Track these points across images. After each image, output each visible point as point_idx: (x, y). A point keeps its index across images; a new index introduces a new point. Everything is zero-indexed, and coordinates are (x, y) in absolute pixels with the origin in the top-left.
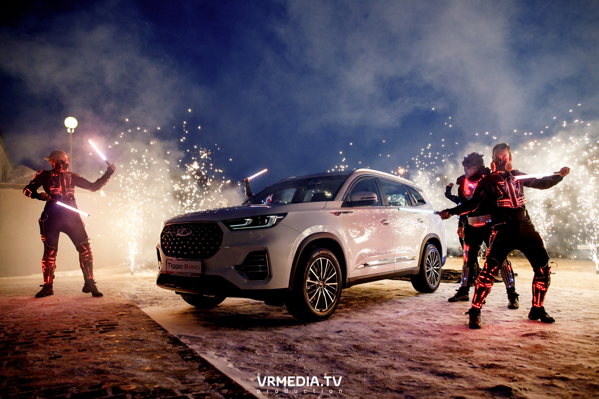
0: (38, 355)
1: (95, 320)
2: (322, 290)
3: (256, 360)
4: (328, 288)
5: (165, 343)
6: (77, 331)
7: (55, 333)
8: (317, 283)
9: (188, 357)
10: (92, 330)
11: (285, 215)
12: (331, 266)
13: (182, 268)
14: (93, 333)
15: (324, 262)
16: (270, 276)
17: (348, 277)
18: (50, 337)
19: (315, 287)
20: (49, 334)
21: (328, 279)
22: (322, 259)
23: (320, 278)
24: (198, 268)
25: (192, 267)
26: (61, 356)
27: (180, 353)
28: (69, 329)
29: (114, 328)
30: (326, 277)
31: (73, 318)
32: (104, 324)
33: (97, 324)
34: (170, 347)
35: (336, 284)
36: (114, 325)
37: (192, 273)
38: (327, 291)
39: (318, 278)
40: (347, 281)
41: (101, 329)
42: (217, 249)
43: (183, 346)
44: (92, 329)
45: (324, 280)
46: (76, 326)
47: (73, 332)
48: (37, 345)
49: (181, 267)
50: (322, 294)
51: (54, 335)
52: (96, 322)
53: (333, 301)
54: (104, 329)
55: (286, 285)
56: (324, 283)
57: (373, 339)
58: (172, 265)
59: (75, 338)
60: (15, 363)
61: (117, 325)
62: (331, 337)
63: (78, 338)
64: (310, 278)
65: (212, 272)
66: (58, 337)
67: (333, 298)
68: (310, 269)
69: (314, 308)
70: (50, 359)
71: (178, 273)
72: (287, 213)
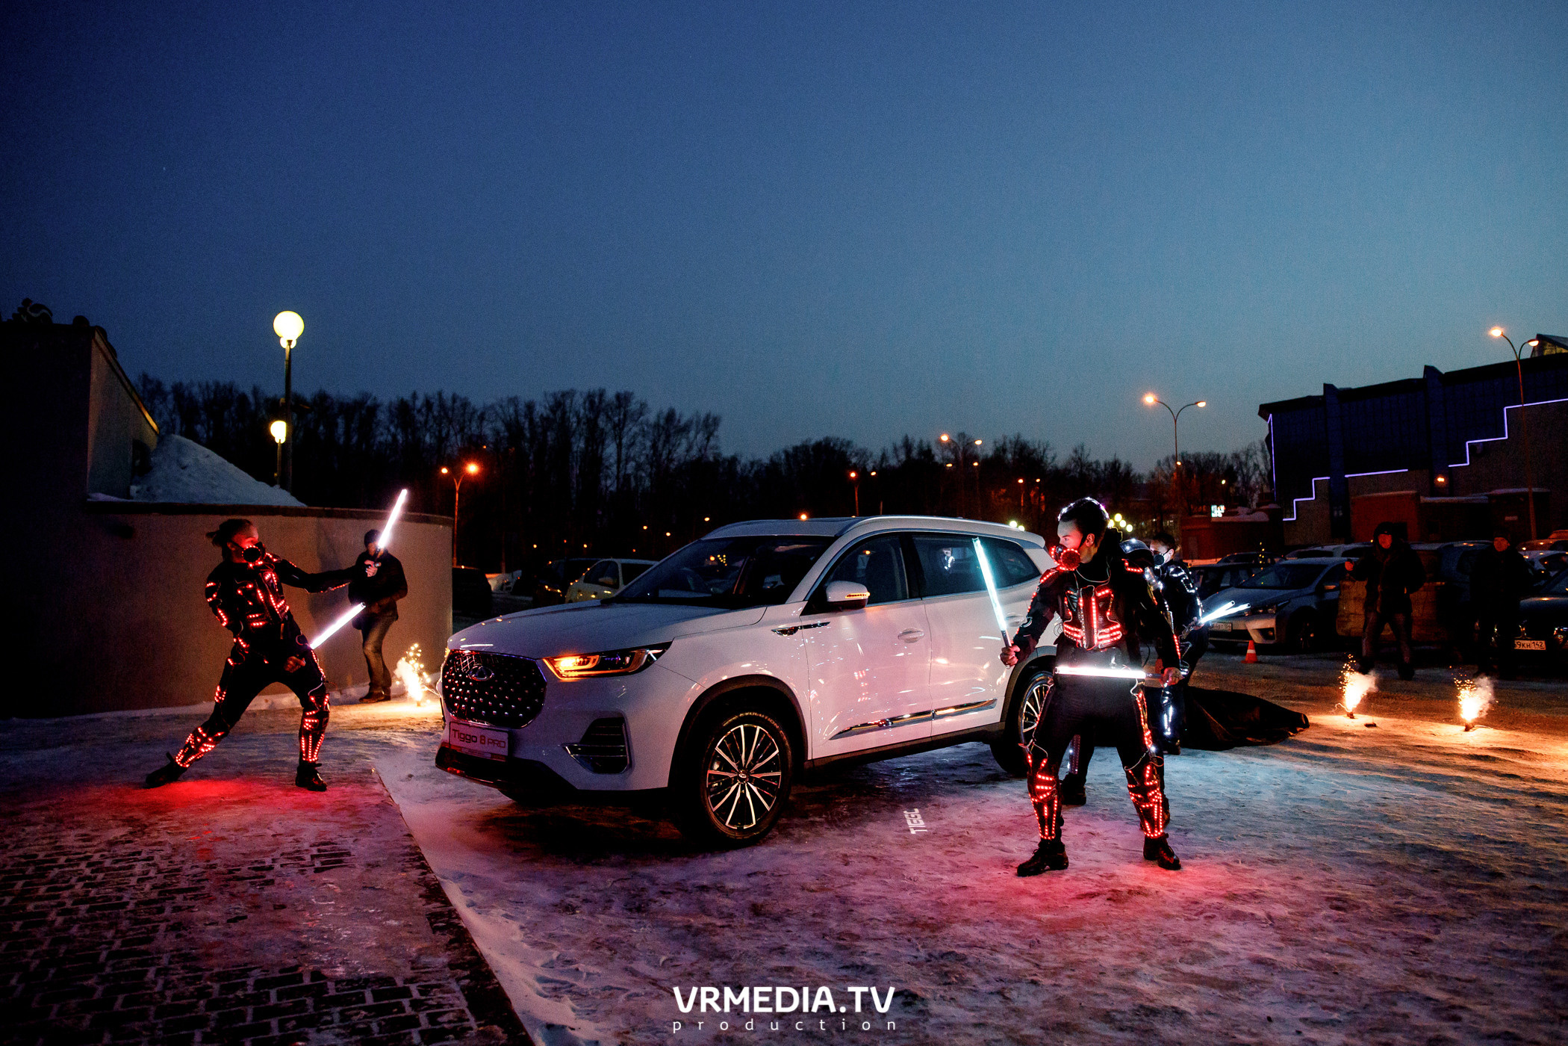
0: (210, 914)
1: (313, 841)
2: (743, 788)
3: (568, 928)
4: (757, 783)
5: (416, 896)
6: (277, 866)
7: (239, 870)
8: (731, 775)
9: (441, 924)
10: (303, 866)
11: (665, 646)
12: (767, 740)
13: (476, 742)
14: (302, 872)
15: (750, 733)
16: (631, 766)
17: (809, 758)
18: (230, 880)
19: (729, 783)
20: (230, 872)
21: (758, 765)
22: (745, 728)
23: (740, 766)
24: (502, 744)
25: (494, 742)
26: (245, 917)
27: (433, 917)
28: (264, 862)
29: (341, 861)
30: (755, 760)
31: (274, 836)
32: (325, 851)
33: (314, 850)
34: (420, 903)
35: (779, 774)
36: (342, 854)
37: (492, 754)
38: (755, 789)
39: (733, 764)
40: (807, 766)
41: (318, 864)
42: (537, 710)
43: (442, 902)
44: (303, 862)
45: (751, 766)
46: (276, 855)
47: (271, 868)
49: (474, 739)
50: (743, 795)
51: (238, 873)
52: (312, 846)
53: (768, 808)
54: (323, 863)
55: (663, 782)
56: (747, 773)
57: (799, 894)
58: (460, 734)
59: (271, 882)
60: (176, 927)
61: (349, 854)
62: (730, 885)
63: (277, 882)
64: (716, 766)
65: (526, 753)
66: (244, 878)
67: (768, 800)
68: (717, 749)
69: (724, 823)
70: (229, 921)
71: (470, 750)
72: (670, 643)
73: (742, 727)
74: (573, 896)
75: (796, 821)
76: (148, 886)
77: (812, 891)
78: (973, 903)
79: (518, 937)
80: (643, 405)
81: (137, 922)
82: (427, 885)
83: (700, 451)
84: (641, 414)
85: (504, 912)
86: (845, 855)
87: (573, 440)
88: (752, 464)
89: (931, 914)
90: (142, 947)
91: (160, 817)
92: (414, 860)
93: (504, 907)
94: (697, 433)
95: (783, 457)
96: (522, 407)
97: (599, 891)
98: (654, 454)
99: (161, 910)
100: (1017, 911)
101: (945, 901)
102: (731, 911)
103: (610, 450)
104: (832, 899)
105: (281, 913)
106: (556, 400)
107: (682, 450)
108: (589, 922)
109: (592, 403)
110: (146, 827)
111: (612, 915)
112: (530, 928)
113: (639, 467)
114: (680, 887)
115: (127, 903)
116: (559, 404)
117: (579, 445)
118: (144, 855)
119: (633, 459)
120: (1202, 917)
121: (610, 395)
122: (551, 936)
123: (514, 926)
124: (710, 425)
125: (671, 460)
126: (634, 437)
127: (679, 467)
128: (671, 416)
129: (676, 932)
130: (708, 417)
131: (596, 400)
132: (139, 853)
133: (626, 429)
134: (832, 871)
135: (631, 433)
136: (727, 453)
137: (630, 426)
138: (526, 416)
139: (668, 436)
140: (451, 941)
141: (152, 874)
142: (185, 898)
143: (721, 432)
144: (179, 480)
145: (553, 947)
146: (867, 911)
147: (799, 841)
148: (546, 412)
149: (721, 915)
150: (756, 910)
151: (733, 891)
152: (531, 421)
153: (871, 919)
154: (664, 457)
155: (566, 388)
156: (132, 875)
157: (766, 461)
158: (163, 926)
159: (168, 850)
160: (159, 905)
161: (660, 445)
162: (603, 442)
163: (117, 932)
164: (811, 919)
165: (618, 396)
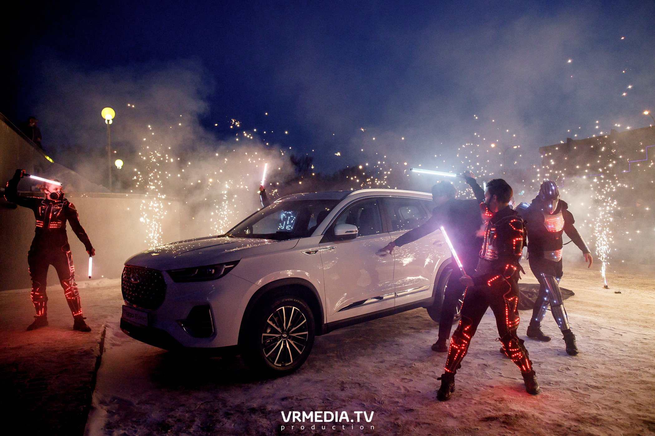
2: (285, 342)
4: (294, 339)
8: (277, 336)
11: (236, 263)
12: (299, 314)
13: (133, 317)
15: (288, 311)
16: (215, 334)
17: (325, 322)
19: (276, 340)
21: (294, 329)
22: (285, 308)
23: (283, 330)
24: (145, 319)
25: (141, 318)
30: (292, 327)
37: (140, 324)
38: (292, 342)
39: (279, 329)
40: (323, 327)
42: (162, 300)
45: (289, 330)
50: (285, 346)
53: (300, 353)
55: (235, 342)
56: (288, 334)
58: (127, 313)
67: (301, 349)
68: (268, 321)
69: (273, 363)
71: (131, 322)
72: (239, 261)
73: (283, 308)
74: (171, 417)
83: (304, 171)
88: (326, 176)
94: (303, 164)
95: (339, 173)
97: (190, 412)
124: (308, 160)
128: (292, 157)
130: (307, 157)
147: (318, 371)
157: (332, 175)
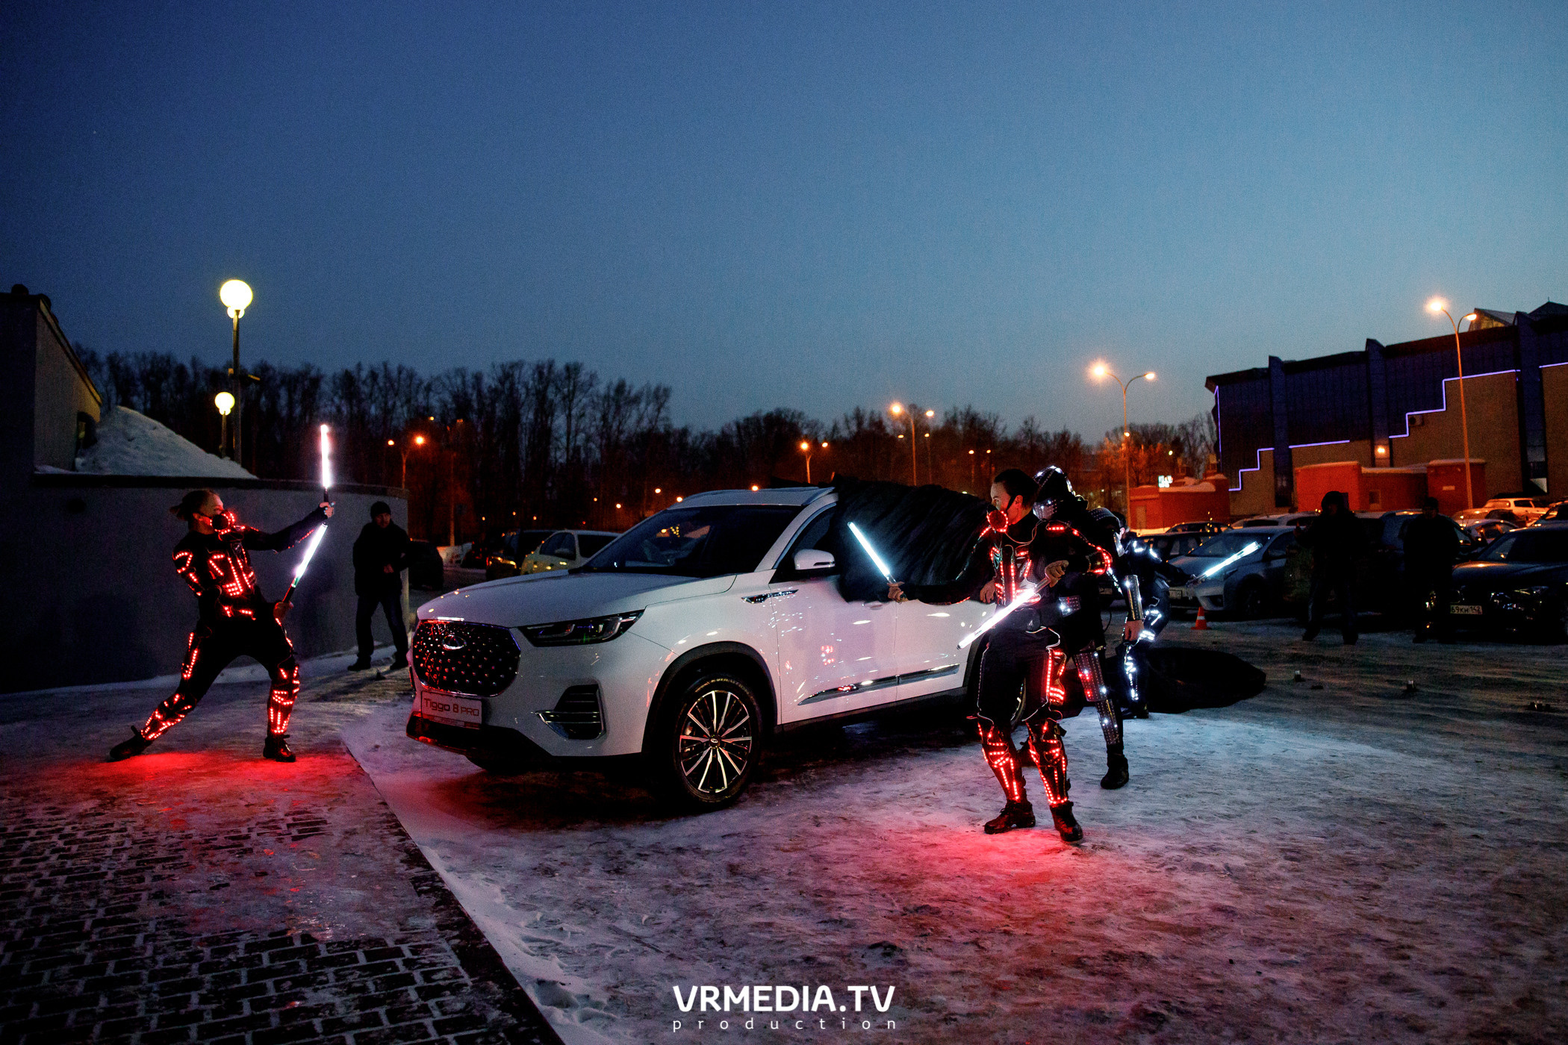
0: (192, 882)
1: (287, 810)
2: (715, 753)
3: (549, 890)
4: (728, 747)
5: (397, 861)
6: (253, 835)
7: (215, 839)
8: (703, 740)
9: (425, 888)
10: (280, 834)
11: (639, 613)
12: (738, 706)
13: (449, 710)
14: (280, 840)
16: (605, 732)
17: (779, 723)
18: (207, 849)
19: (701, 748)
20: (207, 841)
21: (730, 730)
22: (716, 694)
23: (711, 731)
25: (466, 710)
26: (227, 885)
27: (416, 881)
28: (240, 832)
29: (317, 830)
30: (726, 726)
31: (247, 806)
32: (301, 819)
33: (290, 820)
34: (402, 869)
35: (749, 738)
36: (318, 823)
37: (466, 722)
38: (726, 753)
39: (706, 730)
40: (776, 731)
41: (295, 832)
42: (510, 679)
43: (424, 867)
44: (278, 831)
45: (722, 732)
46: (252, 824)
47: (247, 837)
48: (188, 864)
49: (442, 707)
50: (715, 759)
51: (214, 843)
52: (287, 815)
53: (739, 773)
54: (300, 831)
55: (636, 746)
56: (719, 739)
57: (773, 853)
58: (432, 703)
59: (250, 851)
60: (159, 895)
61: (325, 822)
62: (706, 847)
63: (255, 850)
64: (689, 732)
65: (499, 721)
66: (221, 848)
67: (740, 765)
68: (690, 715)
69: (697, 787)
70: (212, 888)
71: (443, 718)
72: (642, 611)
73: (713, 693)
74: (550, 860)
75: (765, 785)
76: (124, 857)
77: (787, 851)
78: (943, 860)
79: (500, 899)
80: (593, 376)
81: (118, 891)
82: (407, 851)
83: (651, 422)
84: (591, 385)
85: (484, 877)
86: (816, 817)
87: (522, 411)
88: (703, 435)
89: (904, 871)
90: (127, 915)
91: (127, 789)
92: (391, 827)
93: (484, 871)
94: (648, 404)
95: (734, 428)
96: (469, 378)
97: (577, 854)
98: (603, 426)
99: (141, 880)
100: (987, 866)
101: (916, 858)
102: (708, 871)
103: (559, 421)
104: (806, 859)
105: (262, 880)
106: (504, 371)
107: (633, 421)
108: (569, 884)
109: (541, 374)
110: (114, 799)
111: (592, 877)
112: (511, 890)
113: (588, 439)
114: (657, 849)
115: (106, 873)
116: (508, 375)
117: (528, 416)
118: (116, 827)
119: (583, 431)
120: (1163, 869)
121: (560, 366)
122: (532, 898)
123: (496, 889)
124: (660, 396)
125: (621, 432)
126: (584, 407)
127: (629, 438)
128: (620, 388)
129: (655, 892)
130: (658, 389)
131: (545, 371)
132: (112, 825)
133: (575, 401)
134: (804, 831)
135: (581, 405)
136: (677, 424)
137: (580, 397)
138: (474, 388)
139: (618, 408)
140: (437, 904)
141: (127, 844)
142: (164, 868)
143: (672, 403)
144: (126, 453)
145: (535, 908)
146: (839, 869)
147: (769, 804)
148: (494, 384)
149: (699, 876)
150: (733, 870)
151: (708, 852)
152: (480, 393)
153: (846, 877)
154: (614, 427)
155: (515, 359)
156: (106, 846)
157: (717, 432)
158: (145, 895)
159: (140, 822)
160: (138, 875)
161: (610, 418)
162: (553, 415)
163: (99, 901)
164: (788, 877)
165: (568, 368)
